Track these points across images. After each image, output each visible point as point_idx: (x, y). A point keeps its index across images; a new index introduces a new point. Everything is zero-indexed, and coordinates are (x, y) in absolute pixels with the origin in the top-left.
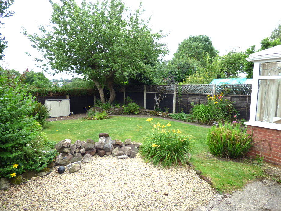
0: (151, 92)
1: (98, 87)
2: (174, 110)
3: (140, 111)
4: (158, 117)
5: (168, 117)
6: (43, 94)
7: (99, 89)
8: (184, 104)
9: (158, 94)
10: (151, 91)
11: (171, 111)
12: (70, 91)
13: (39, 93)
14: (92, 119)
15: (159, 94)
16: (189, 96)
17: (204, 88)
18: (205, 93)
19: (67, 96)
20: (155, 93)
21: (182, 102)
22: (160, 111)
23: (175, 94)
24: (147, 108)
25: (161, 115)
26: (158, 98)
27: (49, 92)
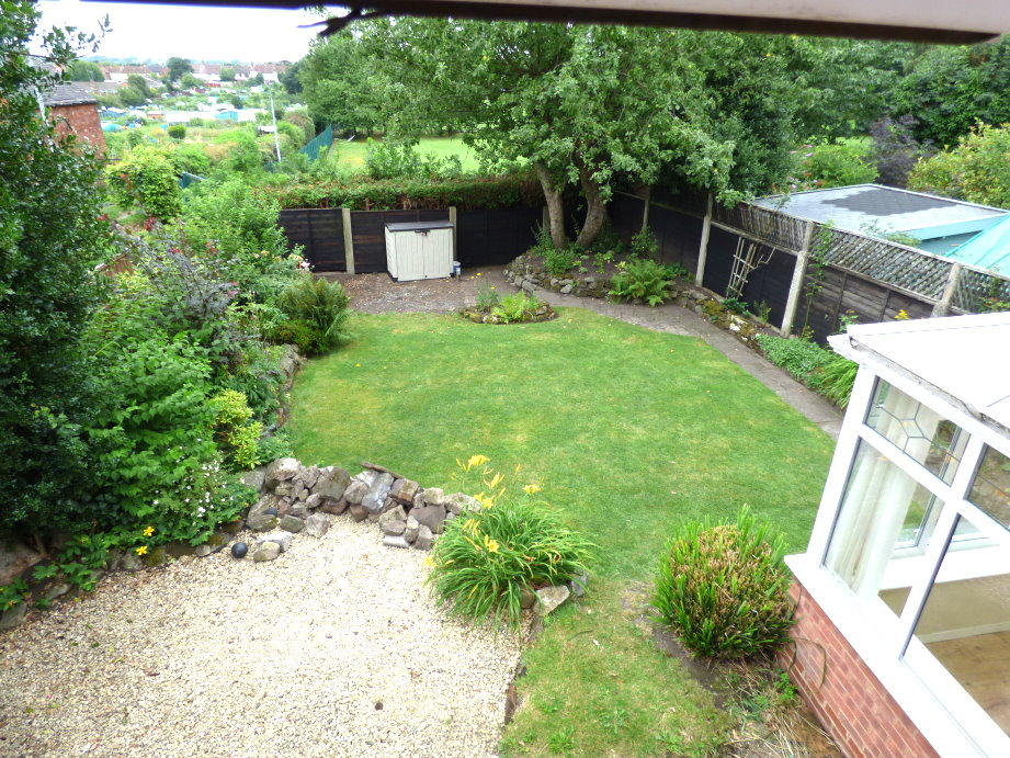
0: (727, 228)
1: (545, 185)
2: (787, 321)
3: (675, 295)
4: (723, 334)
5: (754, 346)
6: (383, 202)
7: (547, 194)
8: (825, 308)
9: (748, 242)
10: (726, 223)
11: (776, 320)
12: (459, 192)
13: (370, 202)
14: (484, 319)
15: (752, 242)
16: (849, 282)
17: (914, 264)
18: (913, 289)
19: (453, 211)
20: (738, 236)
21: (821, 299)
22: (738, 312)
23: (801, 257)
24: (705, 283)
25: (737, 329)
26: (744, 257)
27: (399, 197)
